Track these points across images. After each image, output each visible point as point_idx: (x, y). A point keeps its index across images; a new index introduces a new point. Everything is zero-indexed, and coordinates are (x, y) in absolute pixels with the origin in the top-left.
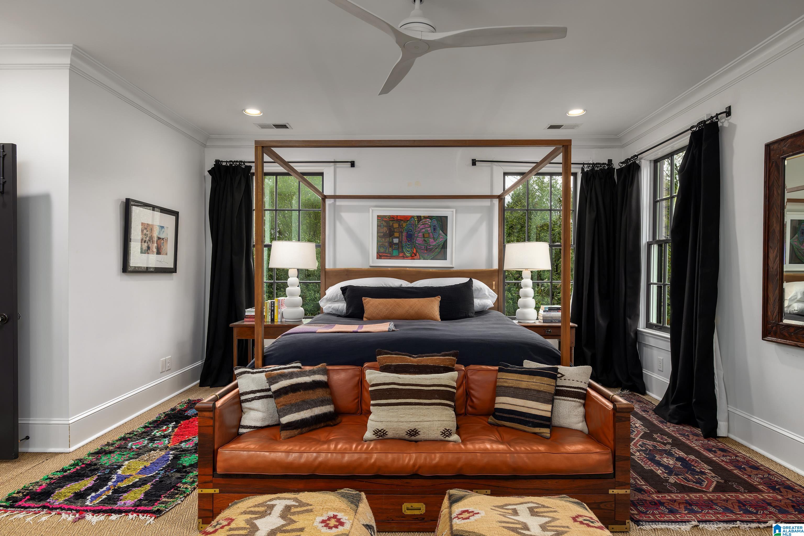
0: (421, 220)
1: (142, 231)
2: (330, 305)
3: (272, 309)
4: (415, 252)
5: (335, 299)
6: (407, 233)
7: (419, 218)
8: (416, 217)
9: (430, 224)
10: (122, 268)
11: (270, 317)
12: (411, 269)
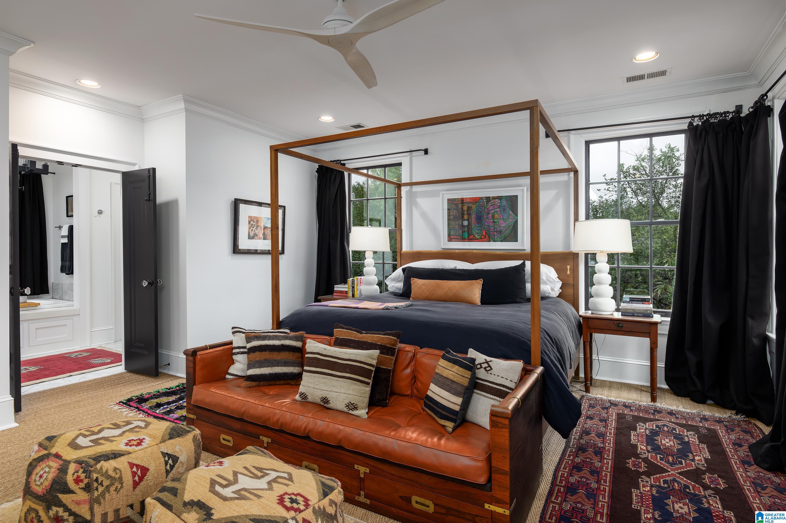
0: (490, 201)
1: (249, 222)
2: (393, 284)
3: (353, 286)
4: (484, 234)
5: (398, 279)
6: (476, 215)
7: (488, 199)
8: (485, 199)
9: (499, 204)
10: (232, 250)
11: (351, 292)
12: (478, 251)
